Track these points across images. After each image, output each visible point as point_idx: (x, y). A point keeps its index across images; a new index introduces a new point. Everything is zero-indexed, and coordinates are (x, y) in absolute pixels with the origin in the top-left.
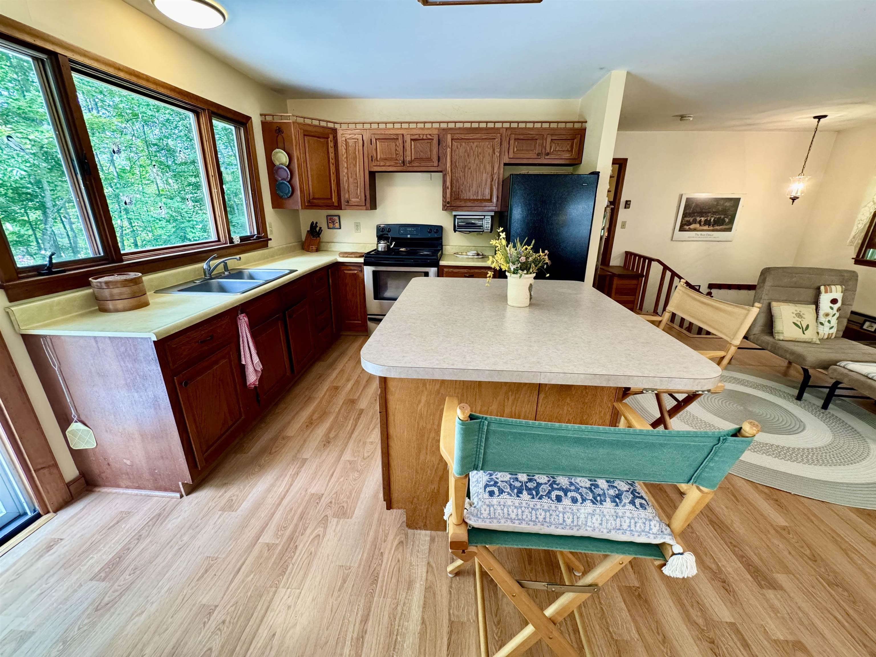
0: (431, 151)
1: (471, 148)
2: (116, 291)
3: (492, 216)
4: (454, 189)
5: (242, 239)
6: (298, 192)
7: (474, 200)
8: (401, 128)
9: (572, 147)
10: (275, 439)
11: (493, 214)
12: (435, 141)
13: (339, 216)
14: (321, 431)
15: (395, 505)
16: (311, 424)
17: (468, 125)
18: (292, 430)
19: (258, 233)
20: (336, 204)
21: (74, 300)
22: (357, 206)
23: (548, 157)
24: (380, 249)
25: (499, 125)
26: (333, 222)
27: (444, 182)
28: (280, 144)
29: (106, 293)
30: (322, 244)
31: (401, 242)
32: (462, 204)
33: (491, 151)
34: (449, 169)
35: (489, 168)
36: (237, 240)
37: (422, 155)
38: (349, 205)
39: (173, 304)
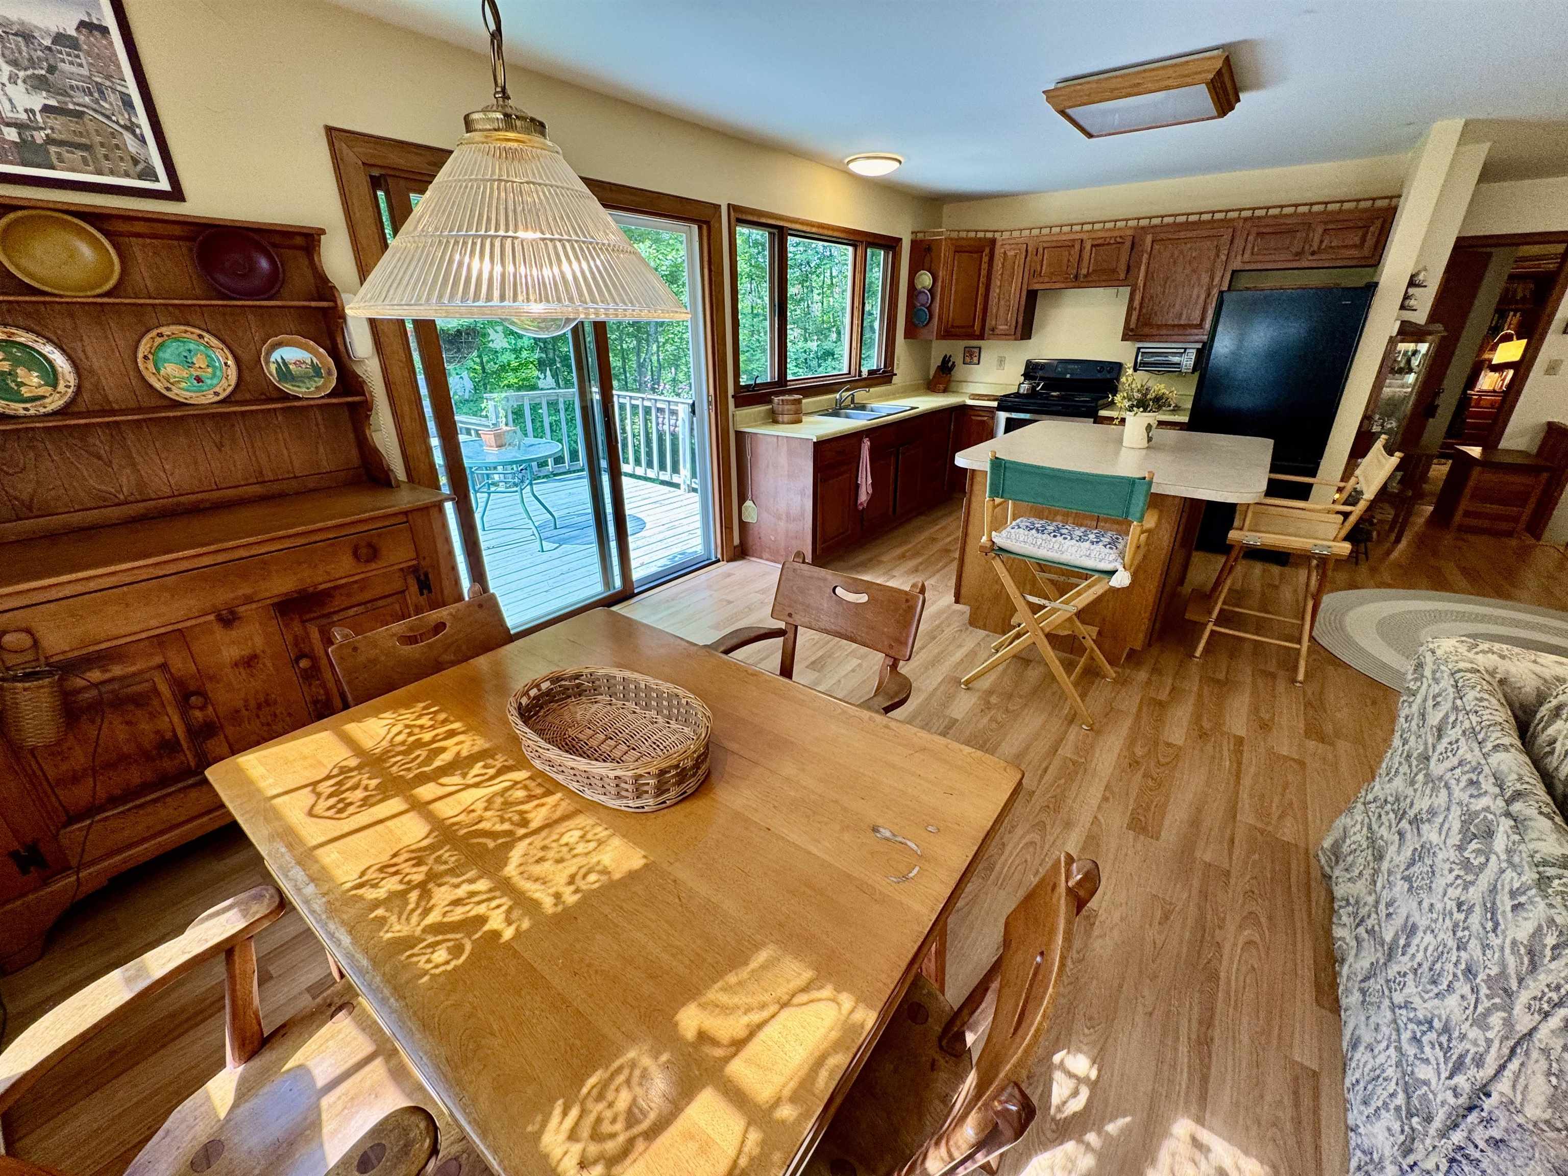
0: (1118, 260)
1: (1181, 252)
2: (787, 407)
3: (1198, 350)
4: (1144, 311)
5: (871, 372)
6: (936, 320)
7: (1174, 326)
8: (1082, 231)
9: (1363, 240)
10: (870, 560)
11: (1199, 346)
12: (1128, 244)
13: (980, 348)
14: (912, 564)
15: (962, 600)
16: (903, 557)
17: (1182, 219)
18: (885, 558)
19: (885, 366)
20: (977, 333)
21: (760, 412)
22: (1005, 336)
23: (1314, 257)
24: (1021, 391)
25: (1231, 215)
26: (971, 356)
27: (1131, 300)
28: (927, 265)
29: (780, 408)
30: (953, 384)
31: (1053, 383)
32: (1154, 331)
33: (1212, 254)
34: (1141, 283)
35: (1205, 279)
36: (865, 374)
37: (1105, 265)
38: (995, 334)
39: (818, 423)
